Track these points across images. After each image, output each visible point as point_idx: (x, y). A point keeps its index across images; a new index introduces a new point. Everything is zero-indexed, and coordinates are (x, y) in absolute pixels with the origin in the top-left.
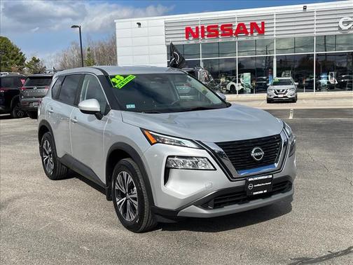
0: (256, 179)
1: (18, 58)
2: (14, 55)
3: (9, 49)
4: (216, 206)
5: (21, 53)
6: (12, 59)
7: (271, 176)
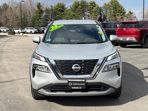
0: (74, 80)
1: (121, 12)
2: (120, 10)
3: (117, 7)
4: (52, 91)
5: (124, 9)
6: (118, 12)
7: (84, 81)
